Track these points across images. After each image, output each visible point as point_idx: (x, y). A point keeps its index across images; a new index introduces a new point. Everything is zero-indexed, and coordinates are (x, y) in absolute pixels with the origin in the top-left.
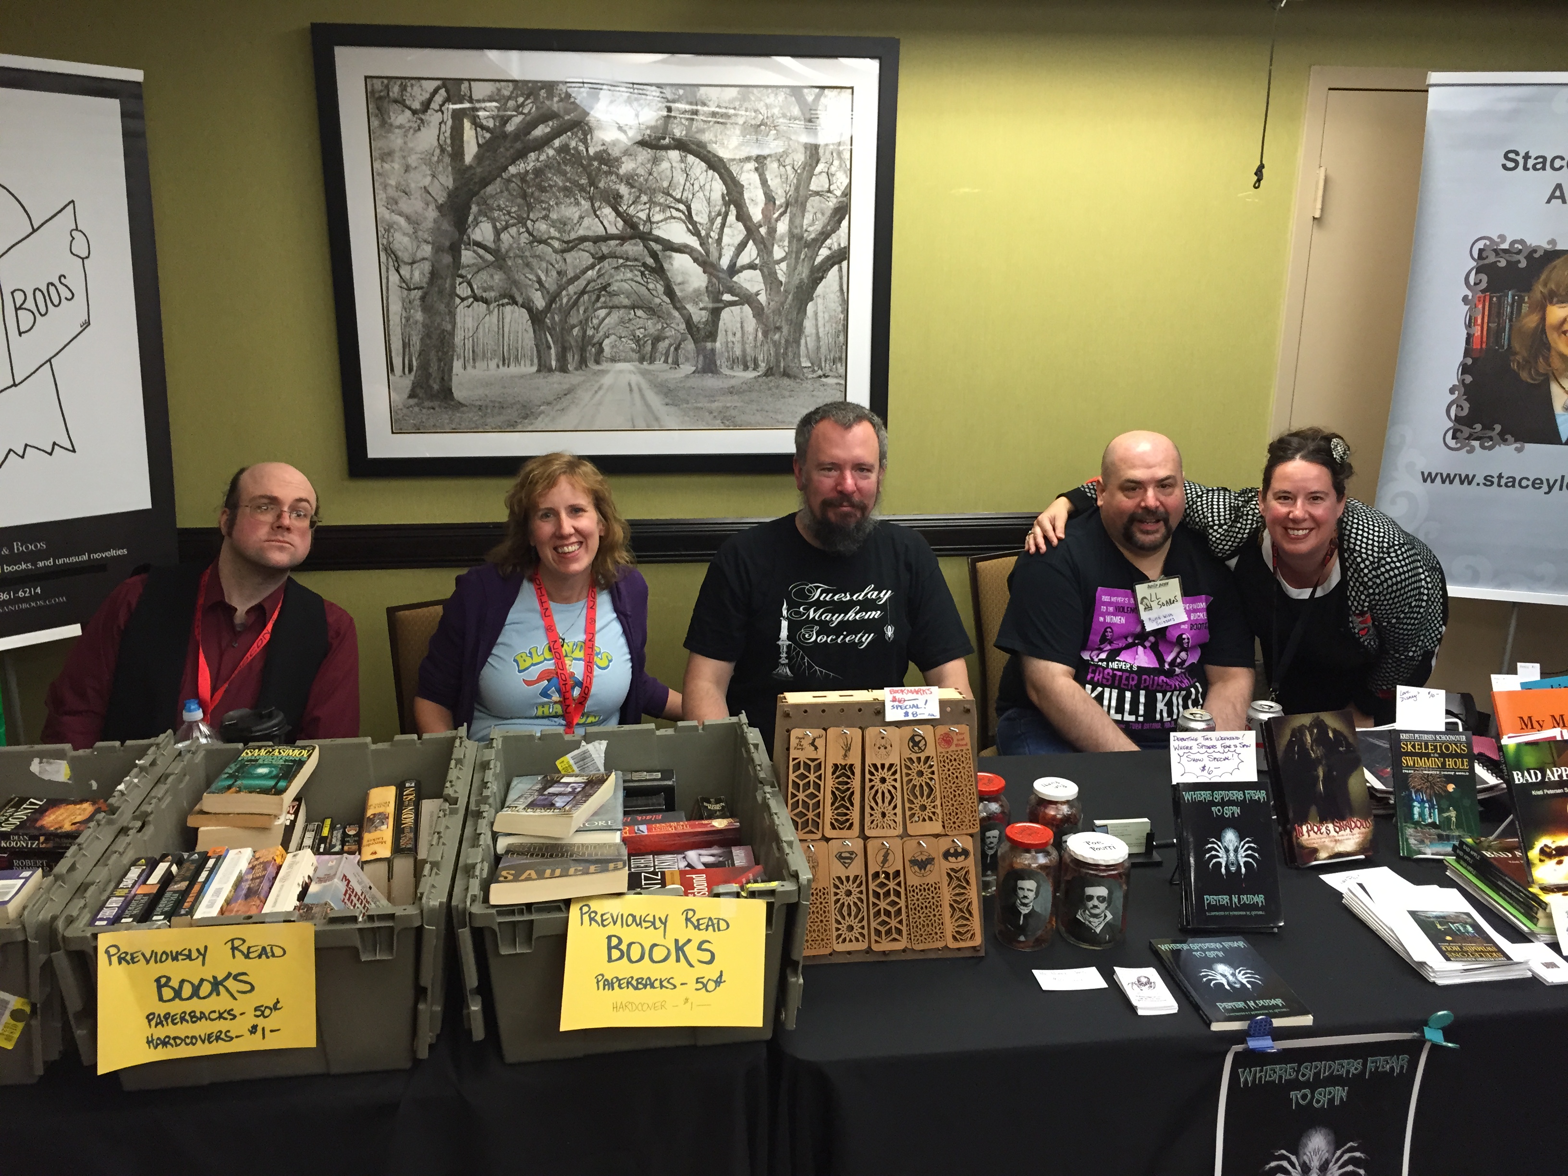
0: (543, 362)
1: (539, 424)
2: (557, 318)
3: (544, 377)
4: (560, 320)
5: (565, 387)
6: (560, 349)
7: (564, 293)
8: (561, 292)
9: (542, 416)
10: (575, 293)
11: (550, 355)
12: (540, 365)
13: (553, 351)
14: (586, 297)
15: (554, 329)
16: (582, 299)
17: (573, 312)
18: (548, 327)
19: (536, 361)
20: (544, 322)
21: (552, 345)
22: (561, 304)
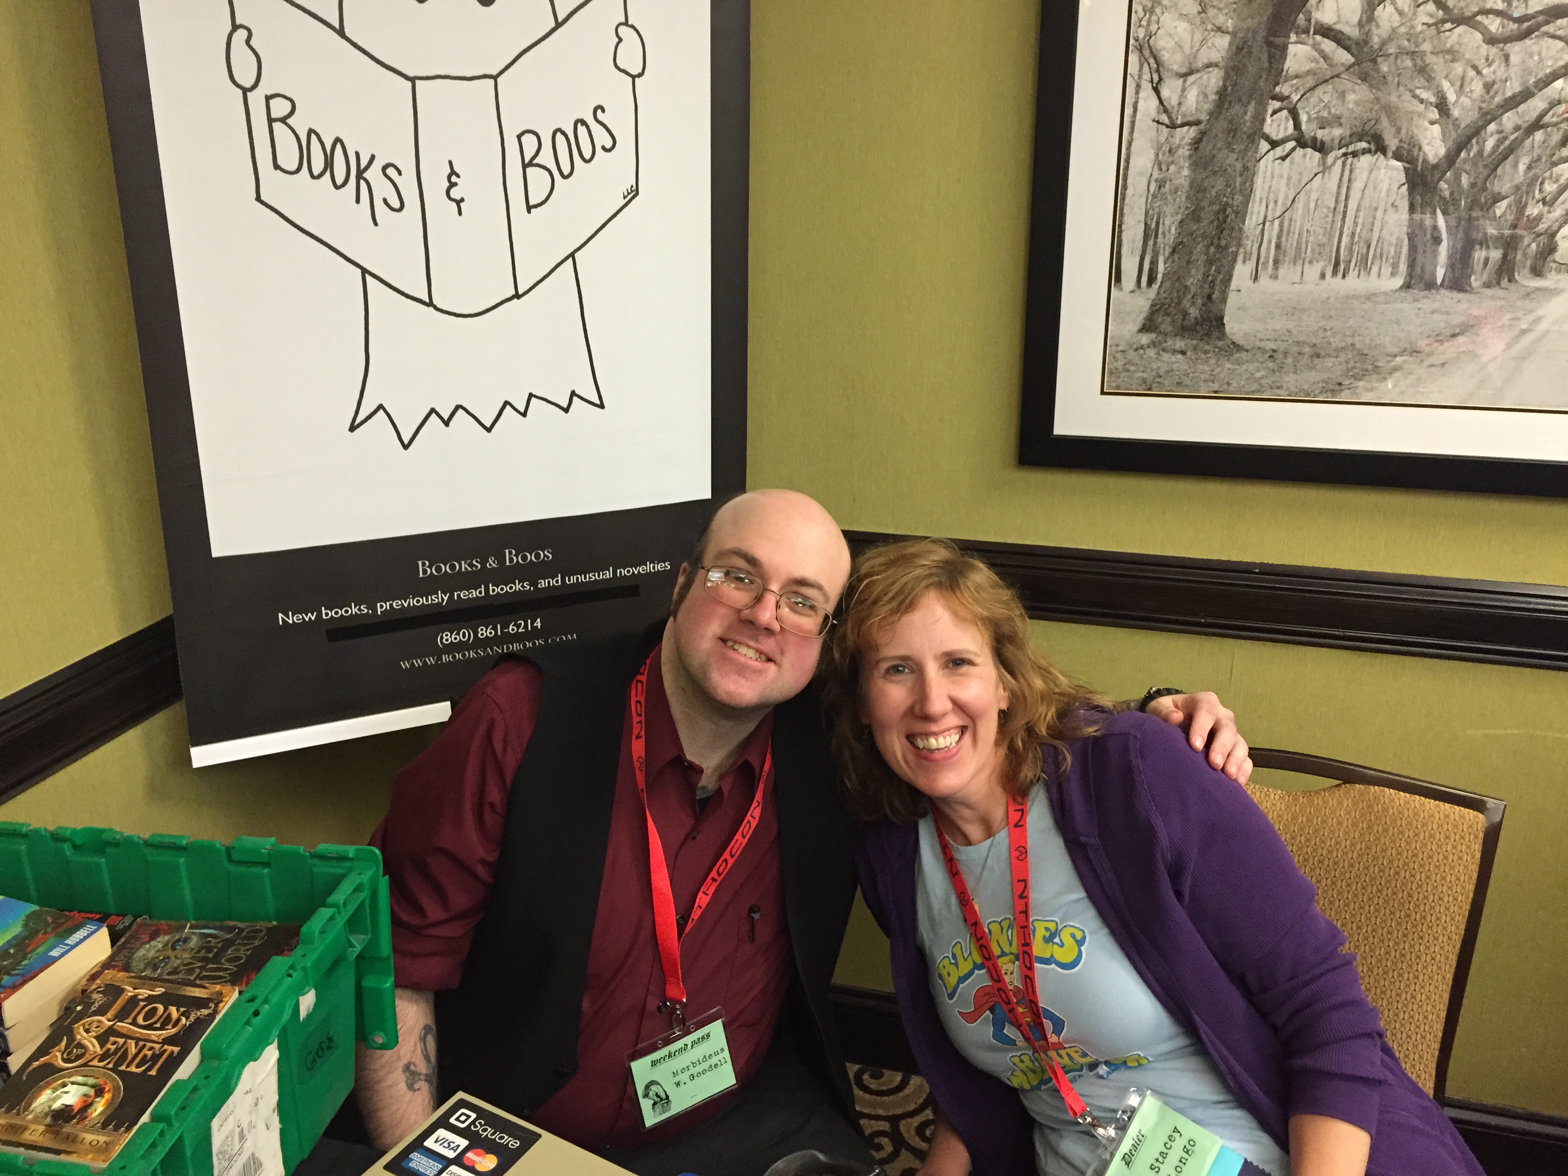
0: (1418, 270)
1: (1389, 388)
2: (1465, 180)
3: (1415, 300)
4: (1473, 185)
5: (1456, 320)
6: (1459, 245)
7: (1492, 127)
8: (1485, 126)
9: (1397, 375)
10: (1517, 128)
11: (1435, 254)
12: (1410, 275)
13: (1443, 249)
14: (1539, 136)
15: (1455, 202)
16: (1528, 142)
17: (1506, 167)
18: (1443, 199)
19: (1403, 267)
20: (1435, 189)
21: (1444, 236)
22: (1481, 152)
